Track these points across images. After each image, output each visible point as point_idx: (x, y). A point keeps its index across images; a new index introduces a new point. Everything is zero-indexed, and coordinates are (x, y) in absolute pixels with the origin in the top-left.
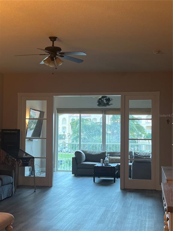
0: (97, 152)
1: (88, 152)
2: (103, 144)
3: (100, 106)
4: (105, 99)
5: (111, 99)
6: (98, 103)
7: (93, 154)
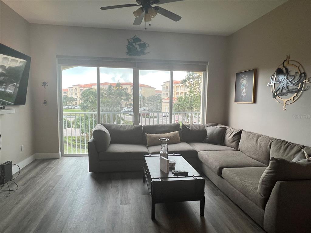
0: (127, 127)
1: (113, 127)
2: (135, 115)
3: (130, 55)
4: (138, 44)
5: (147, 45)
6: (127, 51)
7: (122, 129)
